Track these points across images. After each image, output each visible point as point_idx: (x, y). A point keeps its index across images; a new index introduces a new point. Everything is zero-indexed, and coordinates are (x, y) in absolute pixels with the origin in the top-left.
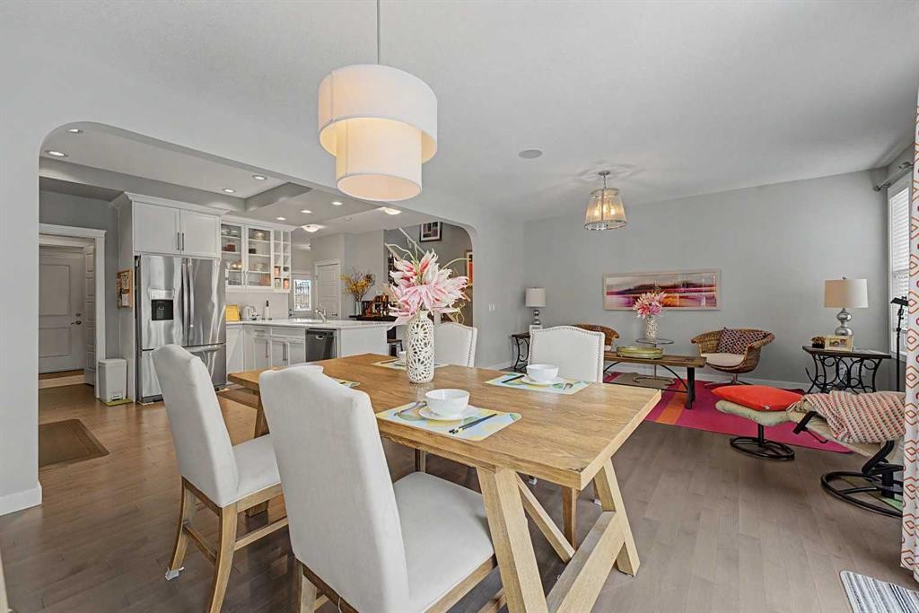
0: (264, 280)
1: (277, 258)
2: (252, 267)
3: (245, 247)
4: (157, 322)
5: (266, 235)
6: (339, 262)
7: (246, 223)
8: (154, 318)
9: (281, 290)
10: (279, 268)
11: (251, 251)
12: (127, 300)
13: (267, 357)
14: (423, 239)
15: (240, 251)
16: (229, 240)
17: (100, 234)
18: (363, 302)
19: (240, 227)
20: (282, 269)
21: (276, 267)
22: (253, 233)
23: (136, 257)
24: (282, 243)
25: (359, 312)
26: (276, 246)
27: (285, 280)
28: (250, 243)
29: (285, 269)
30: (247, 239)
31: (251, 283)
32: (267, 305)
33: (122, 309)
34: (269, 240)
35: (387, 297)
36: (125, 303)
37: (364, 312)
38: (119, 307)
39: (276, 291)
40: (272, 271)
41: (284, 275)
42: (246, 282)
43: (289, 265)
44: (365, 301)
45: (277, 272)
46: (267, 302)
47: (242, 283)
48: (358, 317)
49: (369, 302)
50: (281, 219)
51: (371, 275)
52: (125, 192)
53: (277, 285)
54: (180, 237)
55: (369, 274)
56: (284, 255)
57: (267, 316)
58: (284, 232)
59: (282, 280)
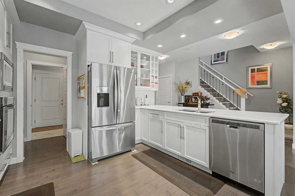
0: (147, 83)
1: (152, 70)
2: (142, 75)
3: (139, 65)
4: (100, 108)
5: (148, 58)
6: (172, 75)
7: (140, 50)
9: (154, 89)
11: (142, 67)
12: (83, 93)
13: (162, 132)
14: (213, 63)
15: (137, 67)
17: (69, 54)
19: (137, 53)
20: (155, 77)
21: (152, 76)
22: (143, 55)
23: (88, 66)
25: (183, 101)
26: (152, 64)
28: (141, 62)
30: (140, 60)
31: (141, 85)
32: (147, 98)
33: (80, 99)
34: (150, 61)
35: (201, 93)
36: (82, 95)
37: (186, 101)
38: (78, 98)
39: (152, 89)
40: (151, 78)
41: (155, 80)
42: (140, 84)
43: (157, 75)
44: (186, 96)
45: (153, 79)
46: (147, 95)
47: (138, 85)
48: (183, 103)
49: (189, 96)
50: (160, 46)
51: (189, 82)
52: (83, 22)
53: (152, 86)
54: (111, 53)
55: (188, 81)
56: (156, 70)
57: (146, 103)
58: (156, 56)
59: (155, 83)
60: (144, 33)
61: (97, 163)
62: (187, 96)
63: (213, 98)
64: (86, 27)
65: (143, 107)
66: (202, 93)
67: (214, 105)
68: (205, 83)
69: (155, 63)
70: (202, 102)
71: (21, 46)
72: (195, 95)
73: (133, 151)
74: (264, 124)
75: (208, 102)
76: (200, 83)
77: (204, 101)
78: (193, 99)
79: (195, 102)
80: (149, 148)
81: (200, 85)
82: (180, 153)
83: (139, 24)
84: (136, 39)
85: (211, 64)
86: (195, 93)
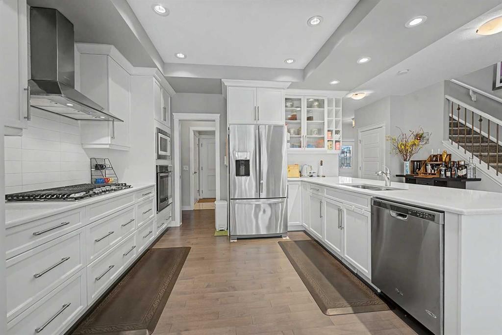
0: (319, 143)
1: (330, 122)
2: (310, 132)
3: (304, 116)
4: (240, 177)
5: (321, 104)
6: (385, 124)
7: (306, 94)
8: (238, 174)
9: (333, 151)
10: (331, 131)
11: (309, 119)
13: (321, 217)
15: (301, 120)
16: (292, 111)
17: (217, 117)
18: (413, 162)
19: (300, 99)
20: (334, 132)
21: (329, 131)
23: (229, 129)
24: (334, 108)
25: (407, 171)
27: (336, 141)
28: (308, 112)
29: (337, 132)
30: (306, 109)
31: (308, 146)
32: (322, 165)
34: (323, 107)
37: (413, 171)
39: (329, 152)
40: (326, 135)
41: (336, 137)
42: (305, 145)
43: (340, 129)
44: (415, 161)
45: (330, 135)
46: (322, 161)
47: (302, 146)
48: (406, 176)
49: (421, 161)
50: (335, 82)
51: (423, 134)
52: (222, 80)
53: (330, 147)
54: (256, 110)
55: (421, 132)
56: (336, 120)
57: (321, 174)
58: (335, 99)
59: (334, 142)
60: (304, 70)
61: (236, 241)
62: (417, 161)
63: (478, 165)
64: (225, 84)
65: (314, 180)
66: (450, 155)
67: (480, 180)
68: (476, 133)
69: (334, 110)
70: (448, 174)
71: (177, 117)
72: (434, 159)
73: (284, 238)
74: (443, 212)
75: (462, 173)
76: (450, 134)
77: (451, 172)
78: (429, 167)
79: (432, 174)
80: (309, 239)
81: (450, 138)
82: (339, 251)
83: (290, 61)
84: (292, 82)
85: (494, 88)
86: (434, 156)
